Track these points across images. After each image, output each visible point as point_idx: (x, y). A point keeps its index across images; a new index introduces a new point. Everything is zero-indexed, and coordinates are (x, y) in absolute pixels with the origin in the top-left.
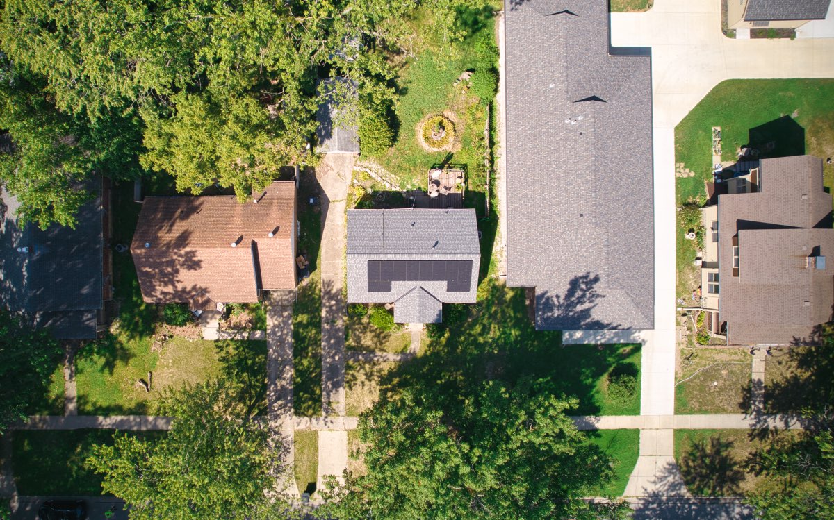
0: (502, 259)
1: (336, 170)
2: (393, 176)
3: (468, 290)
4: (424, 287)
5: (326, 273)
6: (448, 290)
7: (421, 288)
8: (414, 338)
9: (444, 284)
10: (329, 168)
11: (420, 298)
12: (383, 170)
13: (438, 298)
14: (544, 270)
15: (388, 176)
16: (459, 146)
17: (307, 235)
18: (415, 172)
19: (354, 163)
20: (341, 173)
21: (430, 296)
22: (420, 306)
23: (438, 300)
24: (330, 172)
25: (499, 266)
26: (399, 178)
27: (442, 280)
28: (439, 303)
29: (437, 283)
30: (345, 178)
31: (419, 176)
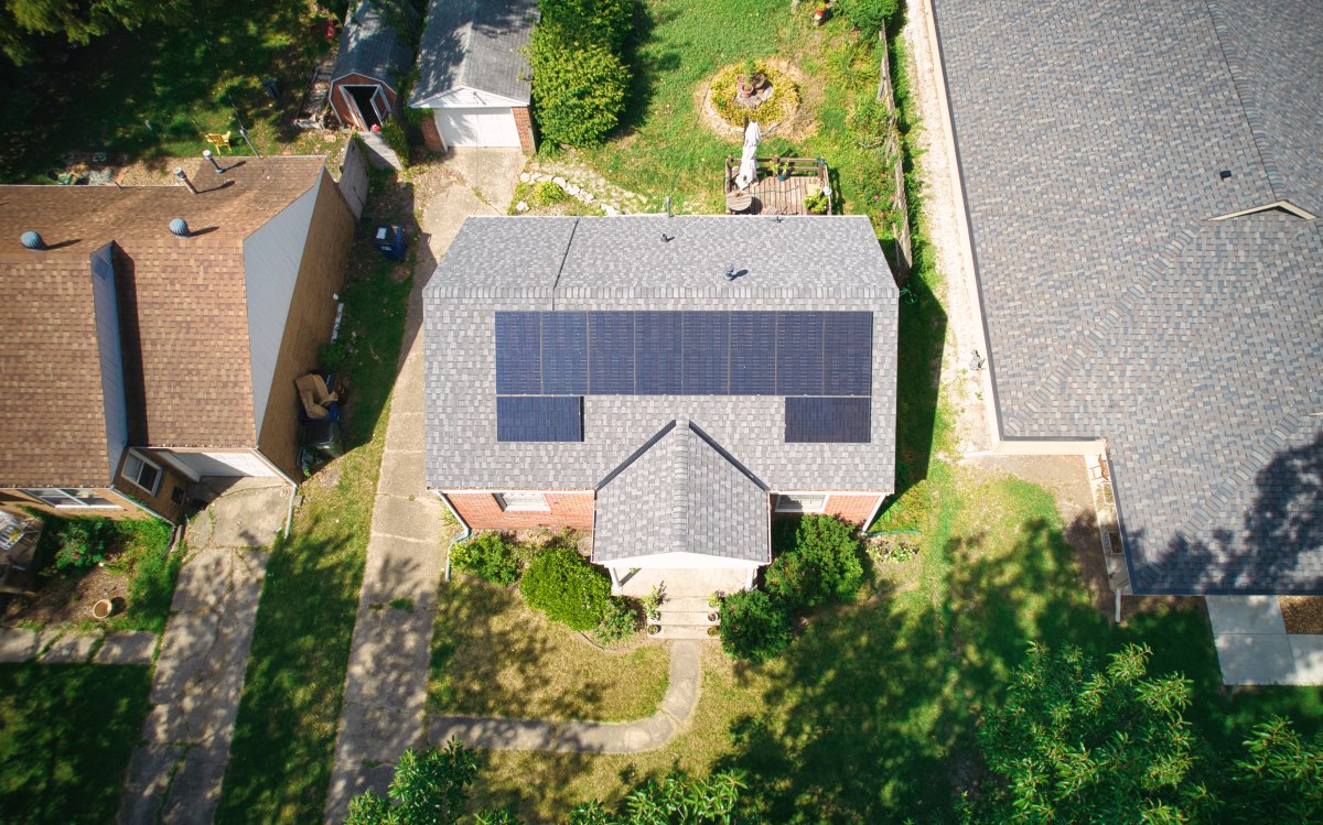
0: (966, 404)
1: (471, 183)
2: (630, 194)
3: (864, 436)
4: (703, 426)
5: (400, 446)
6: (791, 436)
7: (692, 426)
8: (679, 665)
9: (776, 405)
10: (452, 178)
11: (688, 460)
12: (602, 181)
13: (758, 474)
14: (1123, 372)
15: (614, 194)
16: (812, 130)
17: (358, 338)
18: (689, 184)
19: (523, 166)
20: (484, 190)
21: (723, 461)
22: (686, 487)
23: (755, 480)
24: (456, 188)
25: (958, 426)
26: (645, 200)
27: (767, 390)
28: (759, 493)
29: (750, 402)
30: (496, 200)
31: (703, 194)
